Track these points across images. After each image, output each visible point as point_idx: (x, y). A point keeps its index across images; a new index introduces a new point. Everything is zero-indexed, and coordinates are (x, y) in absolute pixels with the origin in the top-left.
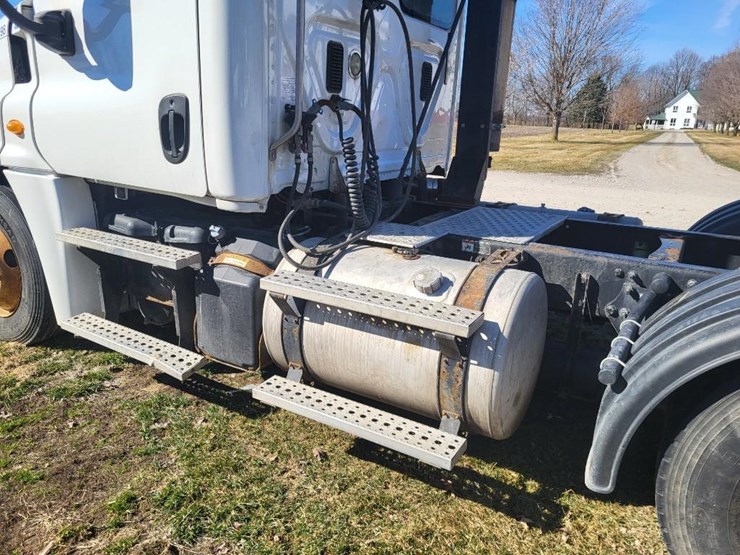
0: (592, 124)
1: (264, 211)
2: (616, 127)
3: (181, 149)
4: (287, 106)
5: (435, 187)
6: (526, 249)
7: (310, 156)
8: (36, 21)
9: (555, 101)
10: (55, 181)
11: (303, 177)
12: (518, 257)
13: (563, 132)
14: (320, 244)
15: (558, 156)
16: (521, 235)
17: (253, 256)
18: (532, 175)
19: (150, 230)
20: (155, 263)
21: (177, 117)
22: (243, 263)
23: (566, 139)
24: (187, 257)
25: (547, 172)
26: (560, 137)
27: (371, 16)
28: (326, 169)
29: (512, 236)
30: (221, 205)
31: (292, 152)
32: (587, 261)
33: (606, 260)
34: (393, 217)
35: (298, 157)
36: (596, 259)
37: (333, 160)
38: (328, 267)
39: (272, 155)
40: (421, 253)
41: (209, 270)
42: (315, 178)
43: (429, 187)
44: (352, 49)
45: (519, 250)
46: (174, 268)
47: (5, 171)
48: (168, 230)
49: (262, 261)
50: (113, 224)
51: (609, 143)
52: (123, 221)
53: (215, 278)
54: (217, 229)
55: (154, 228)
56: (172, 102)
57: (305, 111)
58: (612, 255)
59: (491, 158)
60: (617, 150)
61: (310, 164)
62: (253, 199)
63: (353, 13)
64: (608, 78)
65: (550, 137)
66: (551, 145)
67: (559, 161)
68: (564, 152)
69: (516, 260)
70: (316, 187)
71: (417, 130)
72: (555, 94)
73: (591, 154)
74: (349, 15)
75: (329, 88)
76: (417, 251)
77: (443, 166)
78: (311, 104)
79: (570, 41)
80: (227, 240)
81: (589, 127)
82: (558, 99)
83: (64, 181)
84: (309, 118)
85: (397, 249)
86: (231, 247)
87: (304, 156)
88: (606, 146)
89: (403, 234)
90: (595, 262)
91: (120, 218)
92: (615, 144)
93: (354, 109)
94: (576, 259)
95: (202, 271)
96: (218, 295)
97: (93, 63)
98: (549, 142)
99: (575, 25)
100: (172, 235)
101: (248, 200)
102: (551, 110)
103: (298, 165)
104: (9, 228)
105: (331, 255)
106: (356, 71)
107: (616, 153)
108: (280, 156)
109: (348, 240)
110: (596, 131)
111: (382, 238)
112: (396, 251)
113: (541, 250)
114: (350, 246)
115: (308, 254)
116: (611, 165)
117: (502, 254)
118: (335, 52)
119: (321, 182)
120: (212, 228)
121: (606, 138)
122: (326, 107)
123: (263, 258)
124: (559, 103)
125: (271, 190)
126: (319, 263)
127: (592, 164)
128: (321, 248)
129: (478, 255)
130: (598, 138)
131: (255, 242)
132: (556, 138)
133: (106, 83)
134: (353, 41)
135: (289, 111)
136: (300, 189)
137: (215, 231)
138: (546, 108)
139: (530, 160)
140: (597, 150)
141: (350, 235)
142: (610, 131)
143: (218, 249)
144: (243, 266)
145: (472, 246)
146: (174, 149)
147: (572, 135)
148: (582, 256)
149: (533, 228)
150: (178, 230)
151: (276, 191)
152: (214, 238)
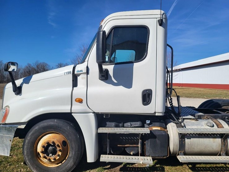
10: (94, 115)
17: (160, 126)
47: (72, 114)
56: (147, 91)
96: (156, 138)
100: (131, 125)
112: (193, 120)
131: (159, 123)
146: (147, 102)
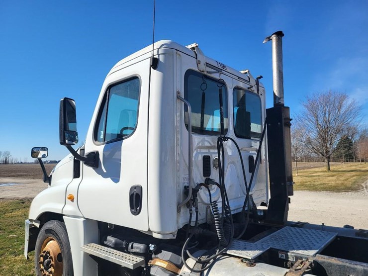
0: (348, 160)
1: (175, 238)
2: (363, 161)
3: (138, 209)
4: (185, 187)
5: (262, 214)
6: (315, 259)
7: (197, 208)
8: (85, 157)
9: (325, 151)
10: (84, 221)
11: (194, 219)
12: (311, 265)
13: (333, 165)
14: (203, 255)
15: (332, 181)
16: (311, 249)
17: (170, 261)
18: (318, 193)
19: (122, 244)
20: (123, 265)
21: (137, 194)
22: (165, 265)
23: (335, 170)
24: (138, 261)
25: (327, 190)
26: (331, 168)
27: (222, 144)
28: (205, 213)
29: (306, 249)
30: (155, 235)
31: (188, 208)
32: (351, 268)
33: (362, 268)
34: (240, 236)
35: (191, 210)
36: (356, 266)
37: (208, 207)
38: (207, 270)
39: (179, 210)
40: (255, 262)
41: (149, 268)
42: (199, 218)
43: (259, 214)
44: (214, 157)
45: (311, 260)
46: (132, 268)
47: (63, 216)
48: (130, 245)
49: (174, 264)
50: (106, 241)
51: (360, 171)
52: (111, 240)
53: (151, 273)
54: (153, 246)
55: (124, 243)
56: (135, 188)
57: (194, 188)
58: (365, 264)
59: (289, 199)
60: (366, 175)
61: (197, 212)
62: (170, 232)
63: (214, 143)
64: (352, 137)
65: (325, 169)
66: (327, 173)
67: (333, 183)
68: (334, 178)
69: (309, 267)
70: (200, 222)
71: (248, 190)
72: (324, 148)
73: (351, 178)
74: (212, 144)
75: (204, 176)
76: (254, 261)
77: (265, 202)
78: (196, 185)
79: (326, 123)
80: (157, 251)
81: (347, 161)
82: (326, 150)
83: (87, 221)
84: (195, 191)
85: (243, 260)
86: (159, 255)
87: (193, 209)
88: (358, 173)
89: (245, 249)
90: (356, 268)
91: (109, 238)
92: (364, 171)
93: (217, 184)
94: (345, 266)
95: (145, 269)
97: (105, 171)
98: (326, 171)
99: (327, 116)
100: (132, 248)
101: (168, 233)
102: (323, 155)
103: (191, 214)
104: (61, 243)
105: (208, 262)
106: (217, 166)
107: (364, 177)
108: (182, 210)
109: (217, 253)
110: (351, 164)
111: (235, 253)
112: (242, 261)
113: (324, 260)
114: (218, 257)
115: (197, 262)
116: (363, 185)
117: (301, 263)
118: (206, 160)
119: (203, 219)
120: (150, 245)
121: (358, 168)
122: (203, 186)
123: (175, 263)
124: (327, 152)
125: (178, 227)
126: (202, 268)
127: (352, 184)
128: (204, 258)
129: (288, 261)
130: (353, 168)
131: (171, 253)
132: (329, 169)
133: (109, 179)
134: (214, 153)
135: (186, 188)
136: (193, 224)
137: (152, 247)
138: (320, 155)
139: (316, 183)
140: (354, 176)
141: (218, 250)
142: (360, 163)
143: (153, 256)
144: (165, 267)
145: (284, 255)
146: (135, 209)
147: (338, 167)
148: (348, 265)
149: (318, 243)
150: (135, 245)
151: (181, 227)
152: (151, 251)
